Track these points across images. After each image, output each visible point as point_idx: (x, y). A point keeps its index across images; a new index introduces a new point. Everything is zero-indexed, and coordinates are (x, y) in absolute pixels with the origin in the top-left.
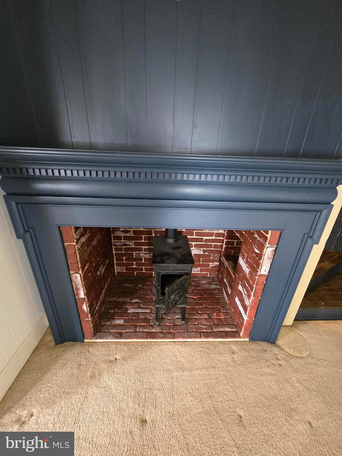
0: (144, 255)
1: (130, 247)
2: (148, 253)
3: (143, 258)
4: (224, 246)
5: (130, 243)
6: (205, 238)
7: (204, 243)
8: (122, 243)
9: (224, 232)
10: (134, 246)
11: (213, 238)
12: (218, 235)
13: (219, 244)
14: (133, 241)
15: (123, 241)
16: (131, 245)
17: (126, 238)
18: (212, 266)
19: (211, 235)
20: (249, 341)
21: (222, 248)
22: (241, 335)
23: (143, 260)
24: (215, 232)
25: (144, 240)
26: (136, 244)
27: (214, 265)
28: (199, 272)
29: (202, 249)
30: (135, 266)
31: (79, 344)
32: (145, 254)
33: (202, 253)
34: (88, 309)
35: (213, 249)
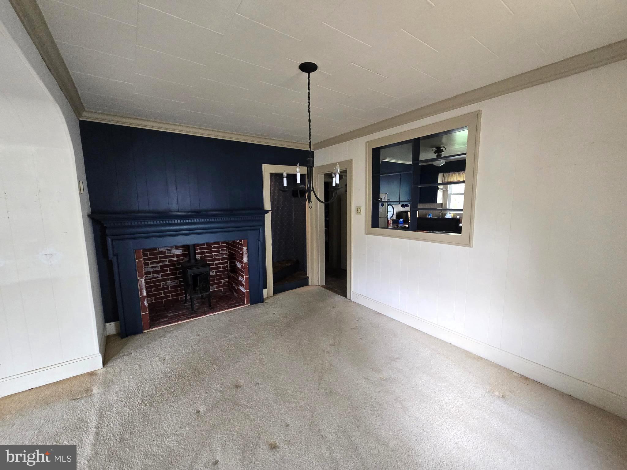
0: (170, 283)
1: (159, 279)
2: (174, 281)
3: (169, 286)
4: (229, 265)
5: (158, 275)
6: (215, 262)
7: (214, 266)
8: (151, 277)
9: (226, 256)
10: (161, 278)
11: (221, 261)
12: (223, 259)
13: (225, 265)
14: (160, 274)
15: (152, 275)
16: (159, 277)
17: (154, 272)
18: (224, 282)
19: (219, 259)
20: (250, 305)
21: (228, 268)
22: (245, 303)
23: (170, 288)
24: (221, 257)
25: (169, 272)
26: (162, 276)
27: (225, 281)
28: (216, 289)
29: (214, 271)
30: (163, 295)
31: (141, 335)
32: (172, 282)
33: (215, 274)
34: (147, 304)
35: (222, 269)
